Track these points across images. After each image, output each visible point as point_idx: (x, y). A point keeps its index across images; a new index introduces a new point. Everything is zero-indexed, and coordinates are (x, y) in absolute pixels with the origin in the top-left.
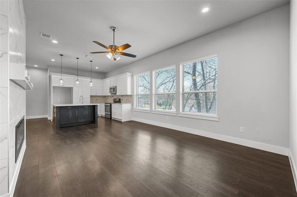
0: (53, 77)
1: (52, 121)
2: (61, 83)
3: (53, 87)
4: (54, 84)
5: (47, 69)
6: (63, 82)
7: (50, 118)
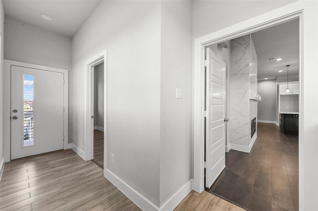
0: (280, 86)
1: (279, 127)
2: (288, 92)
3: (280, 95)
4: (281, 93)
5: (276, 79)
6: (289, 91)
7: (278, 124)
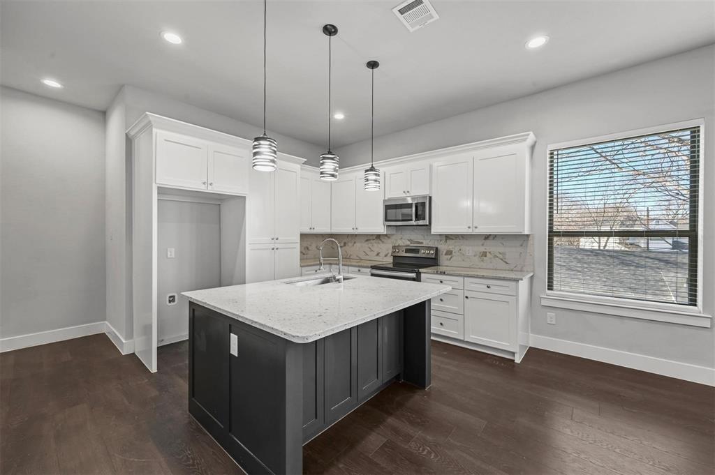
3: (161, 191)
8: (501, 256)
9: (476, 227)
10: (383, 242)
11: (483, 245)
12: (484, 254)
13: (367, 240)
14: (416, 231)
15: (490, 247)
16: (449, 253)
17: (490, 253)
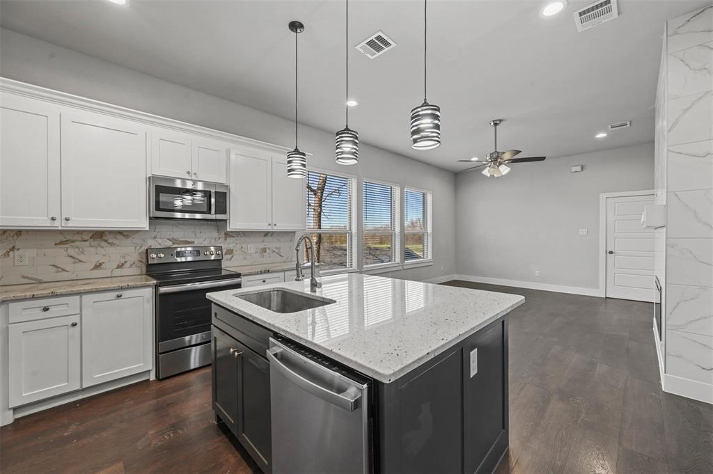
8: (277, 251)
9: (275, 225)
10: (112, 244)
11: (263, 241)
12: (264, 250)
13: (62, 243)
14: (181, 227)
15: (271, 243)
16: (230, 252)
17: (269, 248)
